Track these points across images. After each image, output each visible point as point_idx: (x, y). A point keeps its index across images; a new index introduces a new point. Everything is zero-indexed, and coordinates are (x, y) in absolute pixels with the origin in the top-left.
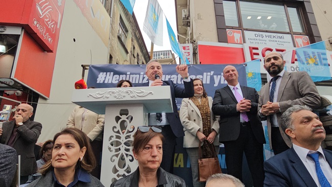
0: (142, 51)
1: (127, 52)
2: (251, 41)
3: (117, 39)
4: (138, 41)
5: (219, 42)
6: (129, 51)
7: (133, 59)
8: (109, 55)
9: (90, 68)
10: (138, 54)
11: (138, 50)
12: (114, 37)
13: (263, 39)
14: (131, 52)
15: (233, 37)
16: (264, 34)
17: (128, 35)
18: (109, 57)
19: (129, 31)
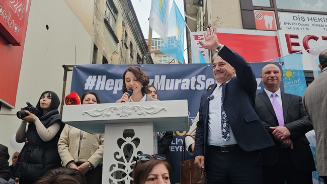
0: (137, 39)
1: (117, 41)
2: (287, 26)
3: (103, 24)
4: (131, 26)
5: (244, 28)
6: (119, 39)
7: (125, 49)
8: (93, 45)
9: (74, 69)
10: (131, 43)
11: (131, 38)
12: (100, 21)
13: (305, 23)
14: (122, 40)
15: (263, 20)
16: (306, 16)
17: (117, 17)
18: (93, 48)
19: (119, 12)
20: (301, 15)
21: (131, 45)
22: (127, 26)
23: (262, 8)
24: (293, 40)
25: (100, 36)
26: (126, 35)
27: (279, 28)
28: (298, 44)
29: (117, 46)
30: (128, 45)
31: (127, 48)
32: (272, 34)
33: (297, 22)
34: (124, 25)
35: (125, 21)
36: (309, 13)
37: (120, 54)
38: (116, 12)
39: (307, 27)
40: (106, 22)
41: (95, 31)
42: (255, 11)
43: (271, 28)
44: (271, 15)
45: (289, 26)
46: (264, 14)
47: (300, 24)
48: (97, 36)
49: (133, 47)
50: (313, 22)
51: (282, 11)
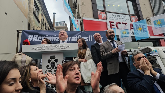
1: (39, 22)
3: (32, 14)
5: (94, 18)
12: (31, 12)
13: (116, 17)
14: (42, 22)
15: (101, 15)
16: (117, 15)
17: (39, 11)
18: (28, 25)
19: (40, 9)
20: (115, 14)
21: (46, 24)
22: (44, 16)
23: (101, 11)
24: (112, 24)
25: (31, 19)
26: (43, 20)
27: (107, 19)
28: (114, 25)
29: (39, 24)
30: (44, 24)
31: (44, 25)
32: (105, 21)
33: (114, 17)
34: (42, 15)
35: (43, 14)
36: (118, 13)
37: (41, 28)
38: (39, 9)
39: (117, 19)
40: (34, 13)
41: (29, 17)
42: (98, 12)
43: (104, 19)
44: (104, 13)
45: (111, 18)
46: (102, 13)
47: (114, 18)
48: (30, 19)
49: (47, 25)
50: (119, 17)
51: (108, 12)
